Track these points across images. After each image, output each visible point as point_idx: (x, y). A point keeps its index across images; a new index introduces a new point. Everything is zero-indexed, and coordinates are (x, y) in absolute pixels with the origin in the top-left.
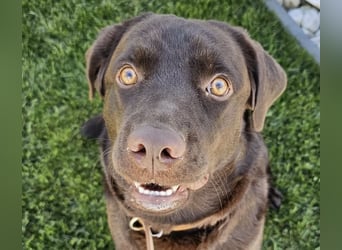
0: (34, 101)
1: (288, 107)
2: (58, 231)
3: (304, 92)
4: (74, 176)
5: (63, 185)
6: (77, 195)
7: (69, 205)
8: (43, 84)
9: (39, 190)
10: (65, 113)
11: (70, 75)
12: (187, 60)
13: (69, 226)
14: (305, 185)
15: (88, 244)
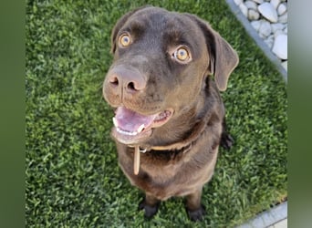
0: (78, 65)
1: (243, 83)
2: (82, 149)
3: (255, 74)
4: (97, 114)
5: (89, 119)
6: (98, 126)
7: (92, 133)
8: (86, 55)
9: (74, 121)
10: (97, 73)
11: (104, 50)
12: (162, 34)
13: (90, 146)
14: (248, 135)
15: (100, 158)
